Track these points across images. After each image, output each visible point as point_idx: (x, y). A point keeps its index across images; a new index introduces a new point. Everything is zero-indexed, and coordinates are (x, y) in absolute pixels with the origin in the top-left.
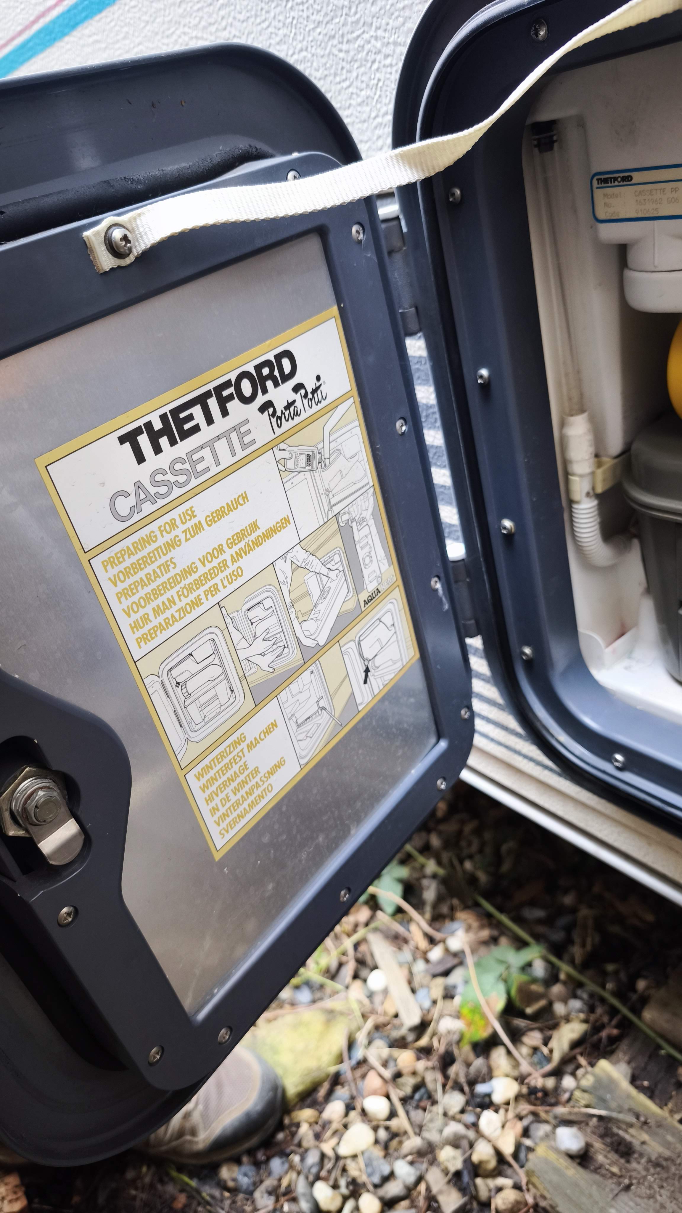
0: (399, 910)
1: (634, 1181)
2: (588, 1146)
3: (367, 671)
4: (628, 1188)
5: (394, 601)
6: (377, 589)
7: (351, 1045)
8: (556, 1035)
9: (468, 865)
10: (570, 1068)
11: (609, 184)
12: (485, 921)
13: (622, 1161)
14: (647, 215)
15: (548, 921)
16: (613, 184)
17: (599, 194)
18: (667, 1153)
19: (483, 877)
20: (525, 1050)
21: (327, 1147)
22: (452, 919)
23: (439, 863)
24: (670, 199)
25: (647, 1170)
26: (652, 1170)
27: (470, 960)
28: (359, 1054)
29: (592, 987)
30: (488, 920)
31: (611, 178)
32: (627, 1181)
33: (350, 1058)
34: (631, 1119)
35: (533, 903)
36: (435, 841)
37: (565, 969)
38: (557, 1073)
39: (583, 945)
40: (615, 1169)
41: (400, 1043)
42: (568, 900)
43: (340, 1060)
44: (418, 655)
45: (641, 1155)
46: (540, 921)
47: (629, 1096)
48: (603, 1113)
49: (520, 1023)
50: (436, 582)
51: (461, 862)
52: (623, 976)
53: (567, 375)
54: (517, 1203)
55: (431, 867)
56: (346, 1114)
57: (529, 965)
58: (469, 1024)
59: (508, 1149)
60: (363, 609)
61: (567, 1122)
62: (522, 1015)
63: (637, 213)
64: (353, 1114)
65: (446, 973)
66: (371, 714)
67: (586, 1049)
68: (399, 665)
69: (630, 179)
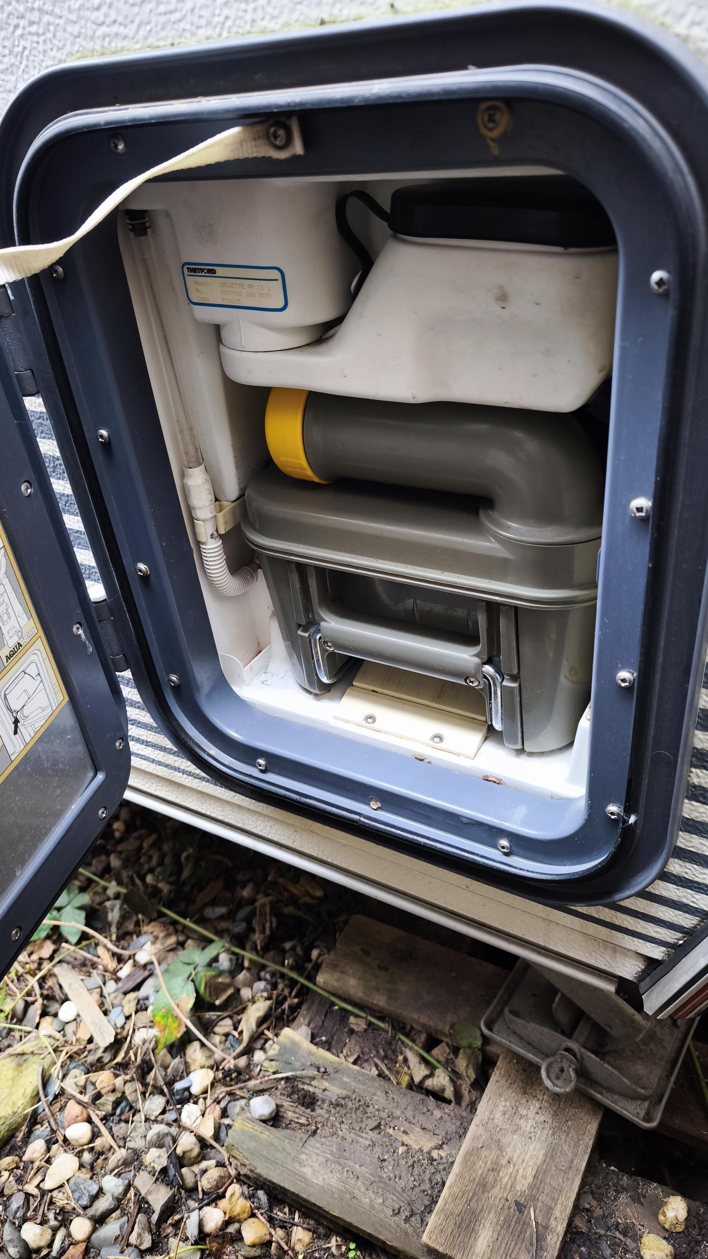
0: (84, 936)
1: (319, 1126)
2: (278, 1106)
3: (16, 722)
4: (314, 1133)
5: (37, 652)
6: (19, 643)
7: (45, 1081)
8: (244, 1017)
9: (149, 879)
10: (259, 1044)
11: (198, 274)
12: (171, 929)
13: (309, 1111)
14: (232, 304)
15: (230, 916)
16: (200, 274)
17: (190, 280)
18: (344, 1093)
19: (164, 887)
20: (217, 1039)
21: (31, 1188)
22: (139, 934)
23: (120, 883)
24: (248, 293)
25: (329, 1112)
26: (333, 1111)
27: (158, 970)
28: (54, 1088)
29: (272, 967)
30: (174, 927)
31: (198, 269)
32: (313, 1128)
33: (46, 1096)
34: (313, 1072)
35: (214, 903)
36: (115, 862)
37: (248, 956)
38: (248, 1051)
39: (263, 931)
40: (303, 1120)
41: (98, 1066)
42: (246, 893)
43: (36, 1098)
44: (67, 699)
45: (323, 1101)
46: (222, 918)
47: (310, 1053)
48: (289, 1074)
49: (211, 1015)
50: (78, 628)
51: (143, 878)
52: (299, 950)
53: (181, 431)
54: (221, 1177)
55: (113, 888)
56: (48, 1149)
57: (216, 959)
58: (163, 1030)
59: (208, 1132)
60: (6, 664)
61: (259, 1092)
62: (213, 1008)
63: (223, 301)
64: (55, 1147)
65: (138, 987)
66: (26, 760)
67: (272, 1022)
68: (49, 711)
69: (214, 272)
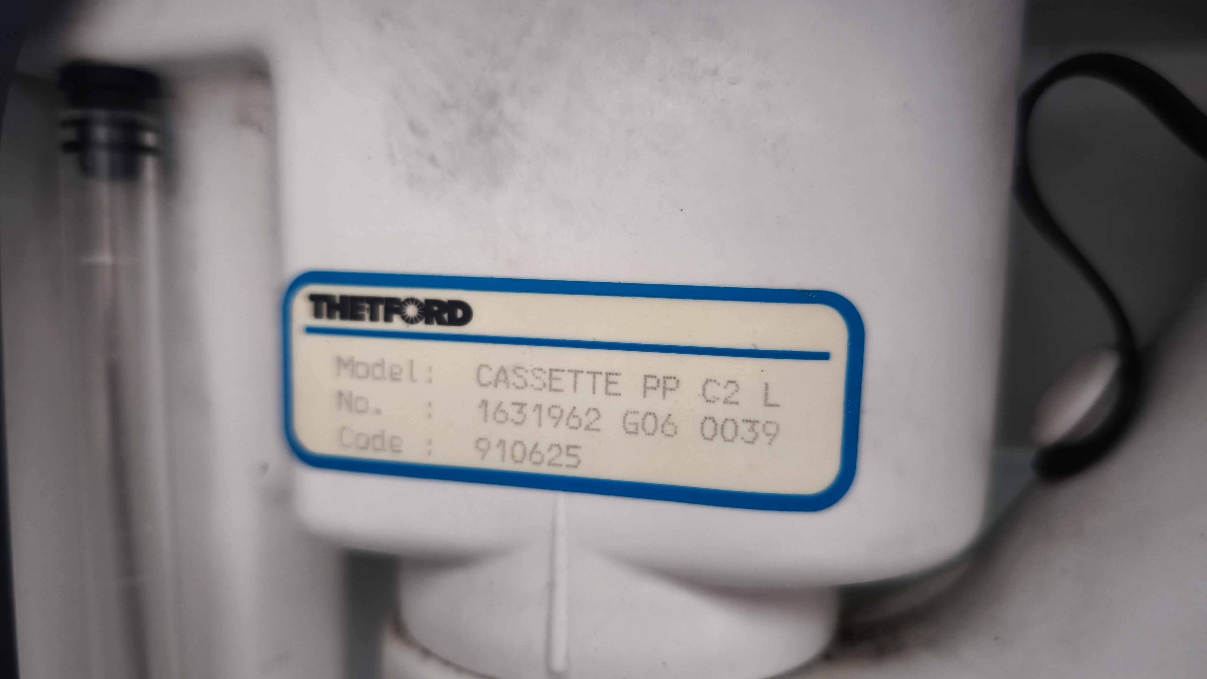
11: (366, 325)
14: (527, 467)
16: (380, 325)
17: (316, 355)
24: (638, 419)
31: (374, 301)
63: (484, 453)
69: (460, 313)
